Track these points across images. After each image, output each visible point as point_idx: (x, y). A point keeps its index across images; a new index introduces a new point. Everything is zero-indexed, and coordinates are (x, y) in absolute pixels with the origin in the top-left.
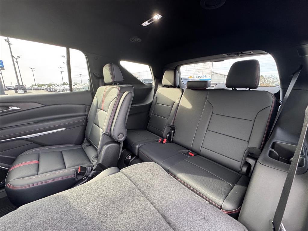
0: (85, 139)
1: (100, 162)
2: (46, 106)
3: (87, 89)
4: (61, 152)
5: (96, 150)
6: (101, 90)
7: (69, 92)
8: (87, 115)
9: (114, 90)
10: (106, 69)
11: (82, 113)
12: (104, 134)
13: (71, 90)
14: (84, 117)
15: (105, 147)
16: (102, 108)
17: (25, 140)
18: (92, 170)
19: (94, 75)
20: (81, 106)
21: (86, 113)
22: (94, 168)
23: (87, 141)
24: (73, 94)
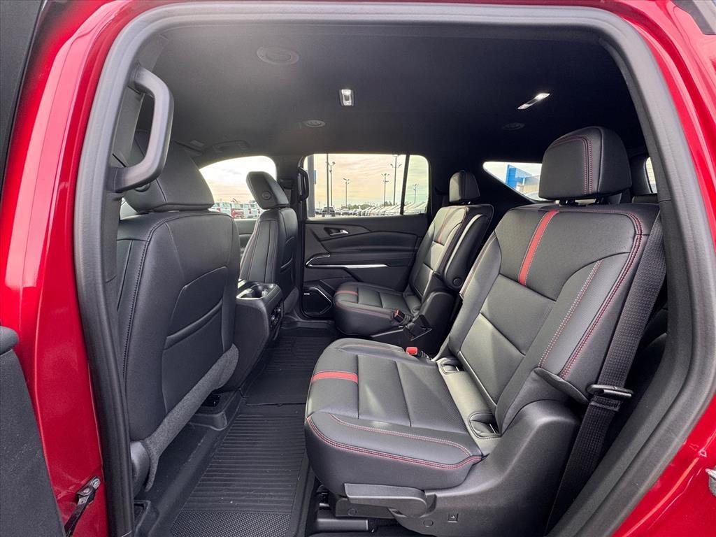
0: (408, 287)
1: (423, 313)
2: (372, 232)
3: (423, 212)
4: (379, 293)
5: (419, 299)
6: (443, 212)
7: (399, 214)
8: (417, 250)
9: (459, 212)
10: (455, 179)
11: (410, 248)
12: (434, 275)
13: (402, 212)
14: (412, 253)
15: (433, 295)
16: (439, 240)
17: (347, 271)
18: (410, 321)
19: (436, 190)
20: (410, 236)
21: (416, 248)
22: (414, 320)
23: (410, 289)
24: (403, 220)
